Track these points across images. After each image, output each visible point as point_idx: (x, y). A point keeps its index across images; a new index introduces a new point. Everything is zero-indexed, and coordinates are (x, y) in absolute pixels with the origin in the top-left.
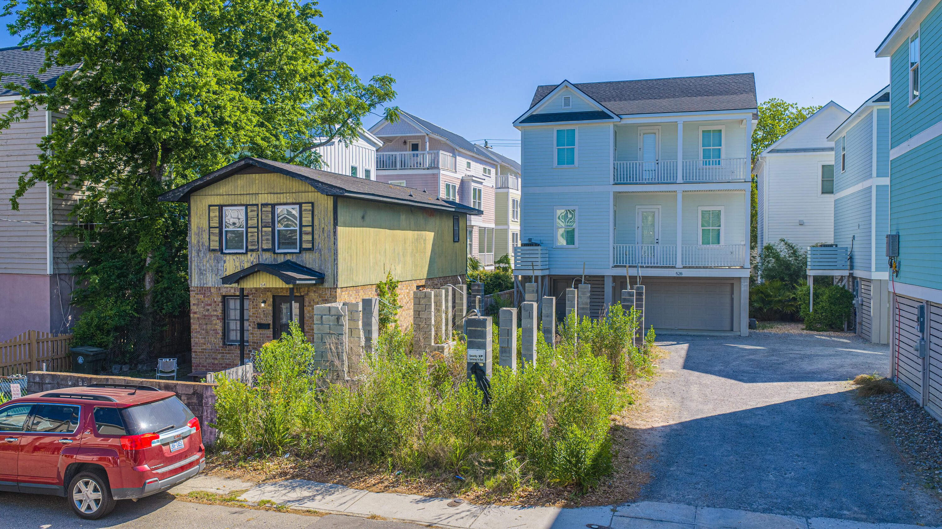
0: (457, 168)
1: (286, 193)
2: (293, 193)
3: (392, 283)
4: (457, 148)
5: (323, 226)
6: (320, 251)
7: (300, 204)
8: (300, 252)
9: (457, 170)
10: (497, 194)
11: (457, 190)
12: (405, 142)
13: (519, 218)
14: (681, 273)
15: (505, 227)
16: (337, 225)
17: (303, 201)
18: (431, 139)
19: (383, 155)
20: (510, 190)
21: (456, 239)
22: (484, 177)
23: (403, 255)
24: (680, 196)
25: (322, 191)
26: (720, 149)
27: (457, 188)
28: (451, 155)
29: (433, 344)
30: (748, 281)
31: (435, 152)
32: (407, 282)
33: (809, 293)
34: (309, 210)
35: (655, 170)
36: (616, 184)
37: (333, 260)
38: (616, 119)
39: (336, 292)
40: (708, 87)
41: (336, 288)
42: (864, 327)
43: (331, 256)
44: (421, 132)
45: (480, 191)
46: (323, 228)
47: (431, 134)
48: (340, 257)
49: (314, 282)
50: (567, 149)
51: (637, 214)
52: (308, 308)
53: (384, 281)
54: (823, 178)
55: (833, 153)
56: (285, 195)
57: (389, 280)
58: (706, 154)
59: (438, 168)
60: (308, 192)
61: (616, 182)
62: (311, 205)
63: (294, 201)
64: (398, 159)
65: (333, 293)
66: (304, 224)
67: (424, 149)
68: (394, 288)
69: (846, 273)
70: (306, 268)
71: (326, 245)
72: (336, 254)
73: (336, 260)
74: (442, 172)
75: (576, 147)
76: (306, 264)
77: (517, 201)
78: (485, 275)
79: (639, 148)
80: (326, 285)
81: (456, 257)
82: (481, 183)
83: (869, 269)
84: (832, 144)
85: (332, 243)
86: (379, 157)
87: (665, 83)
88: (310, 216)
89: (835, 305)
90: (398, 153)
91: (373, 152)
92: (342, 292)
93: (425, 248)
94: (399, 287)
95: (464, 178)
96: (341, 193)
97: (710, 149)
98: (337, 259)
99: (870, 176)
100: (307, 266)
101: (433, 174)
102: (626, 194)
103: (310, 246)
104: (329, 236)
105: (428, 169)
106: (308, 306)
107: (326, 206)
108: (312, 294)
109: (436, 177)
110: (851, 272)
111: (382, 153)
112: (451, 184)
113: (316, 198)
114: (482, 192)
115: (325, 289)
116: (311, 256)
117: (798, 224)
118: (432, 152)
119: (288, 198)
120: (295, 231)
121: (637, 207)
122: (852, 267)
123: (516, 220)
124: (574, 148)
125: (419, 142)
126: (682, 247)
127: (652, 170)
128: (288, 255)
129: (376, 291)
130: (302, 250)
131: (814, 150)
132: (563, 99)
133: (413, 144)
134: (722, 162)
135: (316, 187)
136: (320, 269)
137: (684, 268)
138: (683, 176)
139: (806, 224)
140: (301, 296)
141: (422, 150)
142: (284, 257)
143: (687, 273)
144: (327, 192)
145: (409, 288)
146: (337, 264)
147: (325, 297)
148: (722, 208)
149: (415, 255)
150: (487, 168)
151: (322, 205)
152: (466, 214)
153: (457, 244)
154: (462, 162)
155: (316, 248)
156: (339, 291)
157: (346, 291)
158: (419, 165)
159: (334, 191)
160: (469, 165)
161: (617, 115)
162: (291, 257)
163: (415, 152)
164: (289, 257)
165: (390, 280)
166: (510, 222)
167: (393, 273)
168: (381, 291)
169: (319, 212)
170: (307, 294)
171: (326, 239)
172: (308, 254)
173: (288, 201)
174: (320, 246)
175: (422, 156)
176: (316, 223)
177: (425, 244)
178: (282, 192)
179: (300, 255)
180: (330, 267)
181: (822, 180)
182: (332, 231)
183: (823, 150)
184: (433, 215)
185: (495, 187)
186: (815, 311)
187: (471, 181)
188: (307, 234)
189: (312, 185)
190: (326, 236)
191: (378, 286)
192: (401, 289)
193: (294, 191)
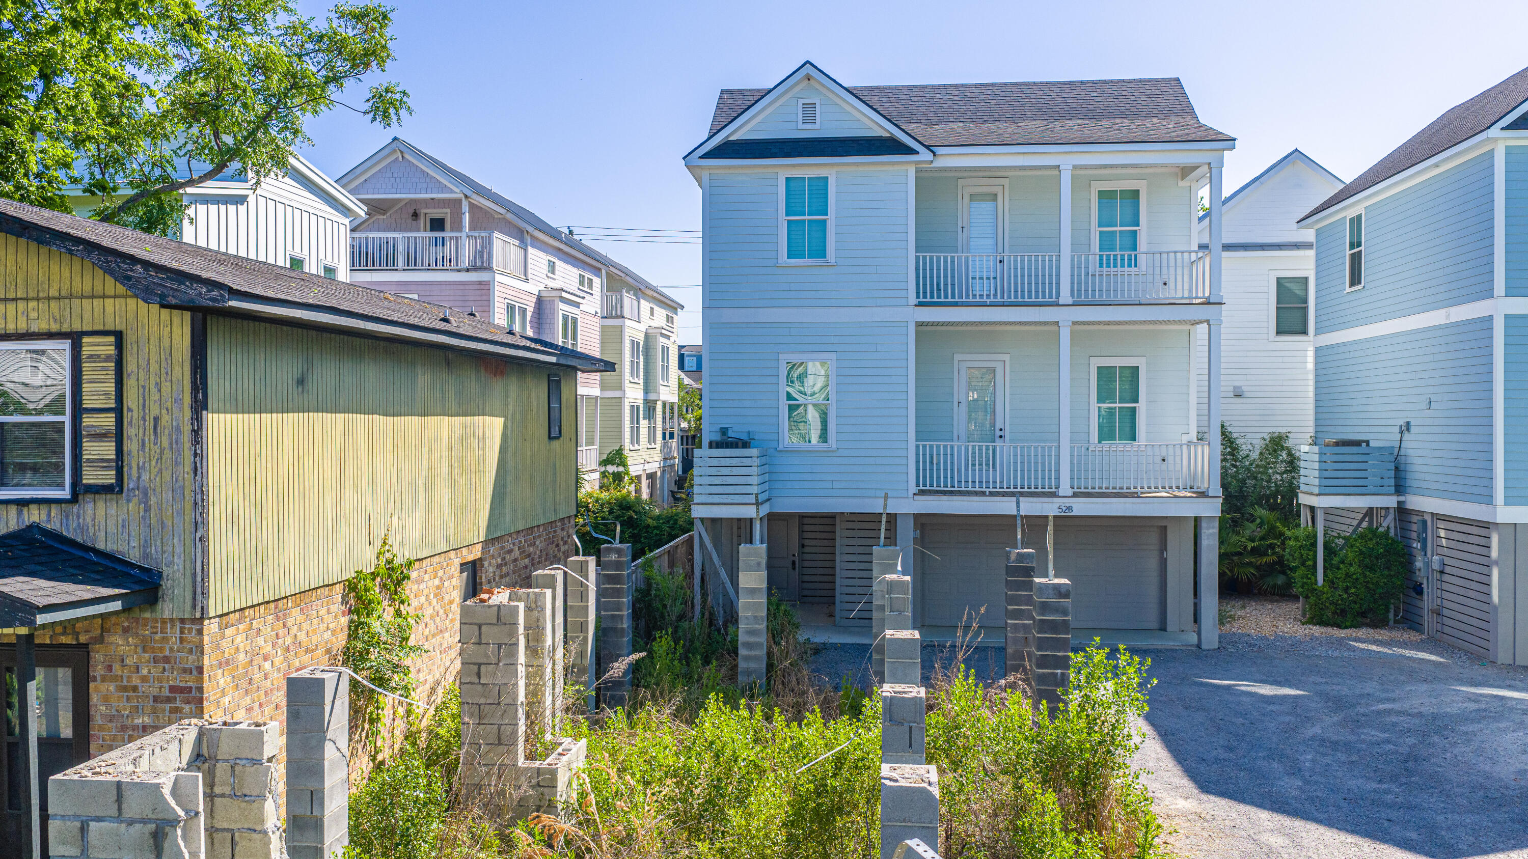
0: (530, 271)
1: (27, 299)
2: (49, 299)
3: (393, 569)
4: (530, 229)
5: (155, 410)
6: (145, 493)
7: (76, 338)
8: (75, 499)
9: (530, 276)
10: (603, 329)
11: (529, 319)
12: (415, 215)
13: (642, 377)
14: (1070, 509)
15: (617, 394)
16: (205, 407)
17: (86, 328)
18: (472, 206)
19: (367, 238)
20: (628, 322)
21: (555, 433)
22: (582, 294)
23: (424, 484)
24: (1065, 334)
25: (146, 293)
26: (1136, 232)
27: (529, 314)
28: (517, 243)
29: (521, 762)
30: (1217, 524)
31: (484, 234)
32: (436, 559)
33: (1314, 545)
34: (108, 359)
35: (995, 278)
36: (920, 304)
37: (190, 527)
38: (925, 155)
39: (200, 632)
40: (1092, 102)
41: (202, 618)
42: (1447, 621)
43: (181, 513)
44: (451, 191)
45: (575, 321)
46: (156, 419)
47: (475, 196)
48: (217, 515)
49: (117, 606)
50: (809, 221)
51: (956, 373)
52: (103, 687)
53: (369, 569)
54: (1278, 303)
55: (1311, 253)
56: (21, 305)
57: (382, 562)
58: (1107, 242)
59: (489, 269)
60: (104, 297)
61: (922, 299)
62: (112, 339)
63: (55, 328)
64: (401, 248)
65: (192, 637)
66: (87, 404)
67: (458, 227)
68: (398, 583)
69: (1391, 502)
70: (97, 552)
71: (167, 475)
72: (200, 503)
73: (199, 524)
74: (498, 278)
75: (831, 218)
76: (95, 538)
77: (638, 343)
78: (597, 501)
79: (960, 225)
80: (166, 609)
81: (555, 474)
82: (577, 305)
83: (1489, 499)
84: (1309, 235)
85: (188, 468)
86: (356, 243)
87: (998, 92)
88: (111, 376)
89: (1372, 570)
90: (399, 235)
91: (342, 228)
92: (223, 627)
93: (482, 460)
94: (414, 575)
95: (543, 294)
96: (213, 300)
97: (1114, 232)
98: (205, 524)
99: (1489, 293)
100: (101, 546)
101: (480, 283)
102: (944, 328)
103: (108, 477)
104: (175, 445)
105: (468, 270)
106: (104, 679)
107: (166, 342)
108: (117, 639)
109: (485, 289)
110: (1402, 498)
111: (364, 235)
112: (517, 305)
113: (131, 316)
114: (579, 324)
115: (164, 621)
116: (112, 511)
117: (1232, 395)
118: (476, 234)
119: (33, 315)
120: (58, 428)
121: (957, 357)
122: (1400, 488)
123: (636, 380)
124: (825, 221)
125: (446, 214)
126: (1072, 448)
127: (988, 278)
128: (34, 508)
129: (344, 601)
130: (80, 491)
131: (1262, 247)
132: (800, 106)
133: (431, 219)
134: (1142, 259)
135: (125, 279)
136: (146, 556)
137: (1075, 495)
138: (1072, 291)
139: (1247, 395)
140: (79, 645)
141: (452, 230)
142: (20, 513)
143: (1083, 508)
144: (162, 296)
145: (440, 573)
146: (204, 539)
147: (161, 649)
148: (1140, 362)
149: (456, 482)
150: (587, 275)
151: (154, 341)
152: (575, 369)
153: (556, 444)
154: (538, 259)
155: (129, 484)
156: (211, 627)
157: (240, 621)
158: (446, 263)
159: (192, 292)
160: (552, 267)
161: (928, 147)
162: (44, 517)
163: (439, 234)
164: (34, 515)
165: (389, 562)
166: (627, 384)
167: (393, 541)
168: (359, 598)
169: (143, 363)
170: (101, 640)
171: (167, 454)
172: (101, 505)
173: (34, 328)
174: (145, 477)
175: (454, 242)
176: (131, 399)
177: (483, 449)
178: (11, 295)
179: (75, 509)
180: (179, 549)
181: (1277, 308)
182: (187, 428)
183: (1297, 246)
184: (502, 374)
185: (599, 315)
186: (1331, 583)
187: (557, 300)
188: (101, 436)
189: (109, 271)
190: (165, 443)
191: (351, 586)
192: (419, 581)
193: (54, 292)
